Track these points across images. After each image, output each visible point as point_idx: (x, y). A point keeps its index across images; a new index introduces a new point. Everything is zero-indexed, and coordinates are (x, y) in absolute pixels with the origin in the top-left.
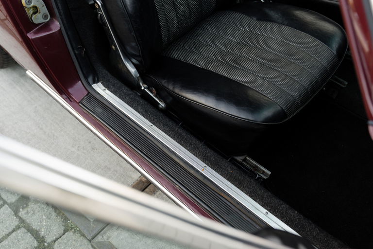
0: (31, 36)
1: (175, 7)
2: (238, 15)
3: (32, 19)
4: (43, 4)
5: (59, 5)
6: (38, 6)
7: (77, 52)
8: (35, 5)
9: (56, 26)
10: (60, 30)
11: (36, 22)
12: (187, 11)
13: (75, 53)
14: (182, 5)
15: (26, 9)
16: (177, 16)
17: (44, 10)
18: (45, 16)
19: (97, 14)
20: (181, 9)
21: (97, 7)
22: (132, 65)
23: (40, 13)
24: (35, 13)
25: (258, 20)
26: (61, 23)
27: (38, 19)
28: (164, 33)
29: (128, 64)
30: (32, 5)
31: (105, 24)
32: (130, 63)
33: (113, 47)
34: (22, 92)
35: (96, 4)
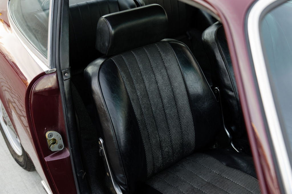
0: (48, 159)
1: (161, 147)
2: (211, 159)
3: (50, 148)
4: (61, 138)
5: (72, 139)
6: (56, 139)
7: (78, 175)
8: (54, 138)
9: (68, 153)
10: (69, 158)
11: (52, 150)
12: (171, 151)
13: (77, 176)
14: (167, 147)
15: (48, 140)
16: (162, 155)
17: (60, 142)
18: (61, 146)
19: (99, 148)
20: (166, 150)
21: (100, 144)
23: (57, 144)
24: (54, 143)
25: (228, 165)
26: (71, 153)
27: (54, 148)
28: (150, 168)
29: (117, 189)
30: (52, 138)
31: (104, 157)
32: (119, 188)
33: (108, 174)
35: (99, 142)
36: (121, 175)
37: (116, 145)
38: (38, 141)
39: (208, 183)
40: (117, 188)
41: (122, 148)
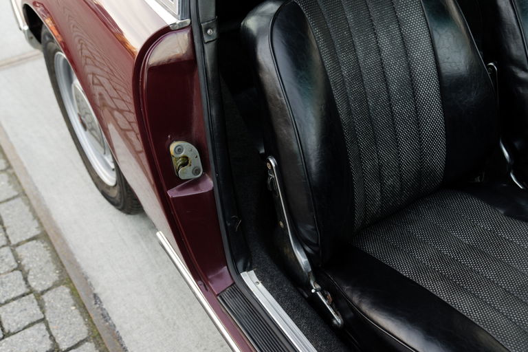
0: (173, 193)
1: (380, 177)
2: (475, 202)
3: (177, 173)
4: (198, 155)
5: (218, 158)
6: (189, 157)
7: (229, 224)
8: (186, 155)
9: (209, 184)
10: (212, 192)
11: (182, 177)
12: (398, 185)
13: (226, 225)
14: (392, 176)
15: (173, 159)
16: (381, 191)
17: (196, 162)
18: (196, 170)
19: (268, 176)
20: (390, 182)
21: (269, 167)
22: (304, 253)
23: (190, 165)
24: (184, 165)
25: (507, 214)
26: (216, 183)
27: (186, 173)
28: (358, 215)
29: (298, 253)
30: (182, 154)
31: (276, 192)
32: (302, 250)
33: (281, 224)
34: (147, 250)
35: (268, 164)
36: (310, 227)
37: (303, 171)
38: (156, 161)
39: (471, 247)
40: (299, 250)
41: (314, 177)
